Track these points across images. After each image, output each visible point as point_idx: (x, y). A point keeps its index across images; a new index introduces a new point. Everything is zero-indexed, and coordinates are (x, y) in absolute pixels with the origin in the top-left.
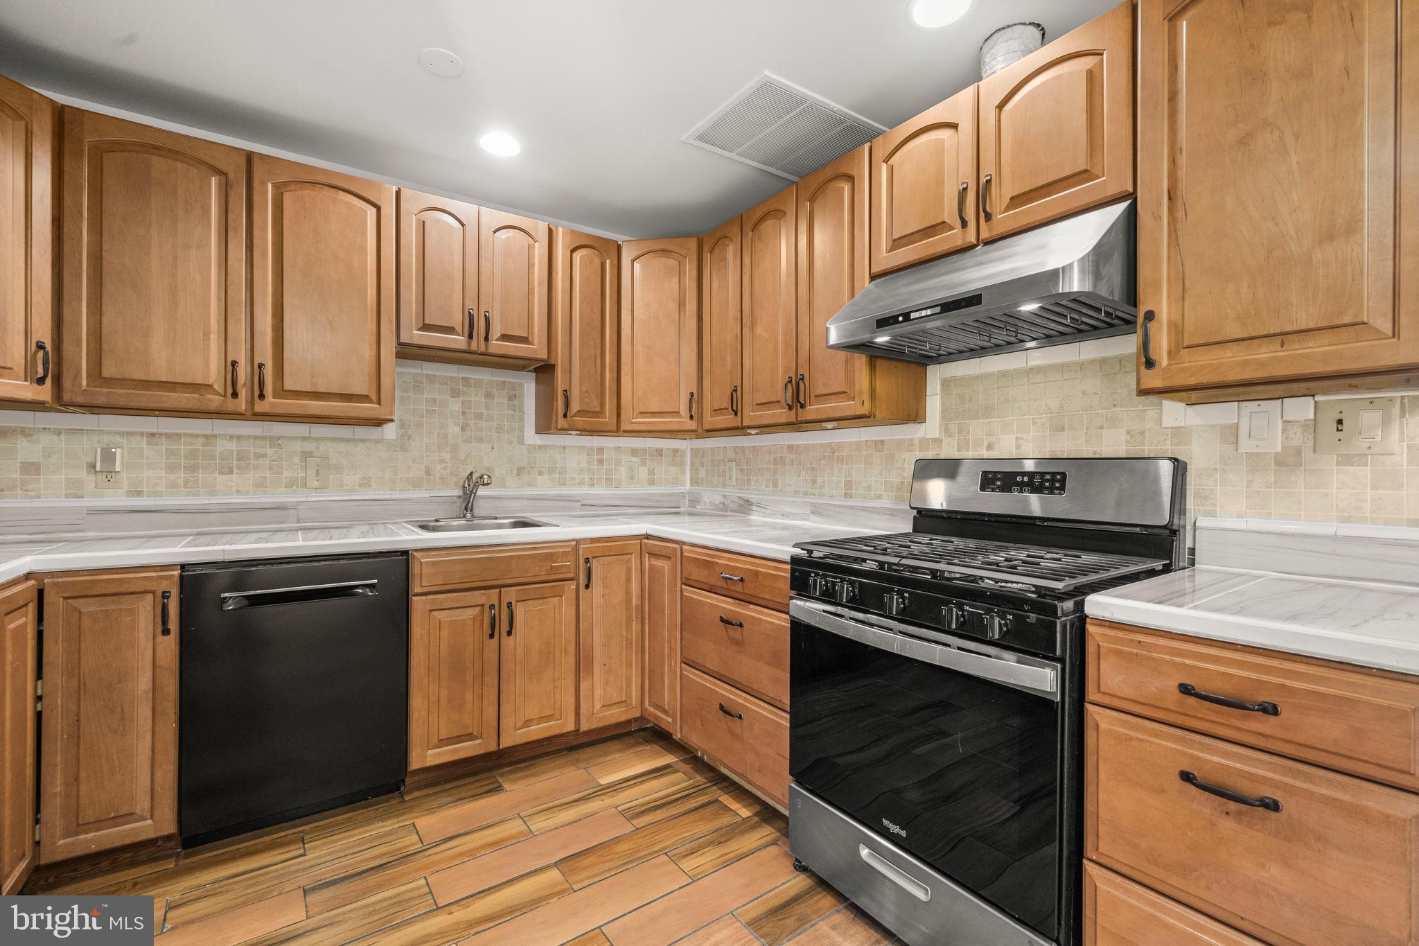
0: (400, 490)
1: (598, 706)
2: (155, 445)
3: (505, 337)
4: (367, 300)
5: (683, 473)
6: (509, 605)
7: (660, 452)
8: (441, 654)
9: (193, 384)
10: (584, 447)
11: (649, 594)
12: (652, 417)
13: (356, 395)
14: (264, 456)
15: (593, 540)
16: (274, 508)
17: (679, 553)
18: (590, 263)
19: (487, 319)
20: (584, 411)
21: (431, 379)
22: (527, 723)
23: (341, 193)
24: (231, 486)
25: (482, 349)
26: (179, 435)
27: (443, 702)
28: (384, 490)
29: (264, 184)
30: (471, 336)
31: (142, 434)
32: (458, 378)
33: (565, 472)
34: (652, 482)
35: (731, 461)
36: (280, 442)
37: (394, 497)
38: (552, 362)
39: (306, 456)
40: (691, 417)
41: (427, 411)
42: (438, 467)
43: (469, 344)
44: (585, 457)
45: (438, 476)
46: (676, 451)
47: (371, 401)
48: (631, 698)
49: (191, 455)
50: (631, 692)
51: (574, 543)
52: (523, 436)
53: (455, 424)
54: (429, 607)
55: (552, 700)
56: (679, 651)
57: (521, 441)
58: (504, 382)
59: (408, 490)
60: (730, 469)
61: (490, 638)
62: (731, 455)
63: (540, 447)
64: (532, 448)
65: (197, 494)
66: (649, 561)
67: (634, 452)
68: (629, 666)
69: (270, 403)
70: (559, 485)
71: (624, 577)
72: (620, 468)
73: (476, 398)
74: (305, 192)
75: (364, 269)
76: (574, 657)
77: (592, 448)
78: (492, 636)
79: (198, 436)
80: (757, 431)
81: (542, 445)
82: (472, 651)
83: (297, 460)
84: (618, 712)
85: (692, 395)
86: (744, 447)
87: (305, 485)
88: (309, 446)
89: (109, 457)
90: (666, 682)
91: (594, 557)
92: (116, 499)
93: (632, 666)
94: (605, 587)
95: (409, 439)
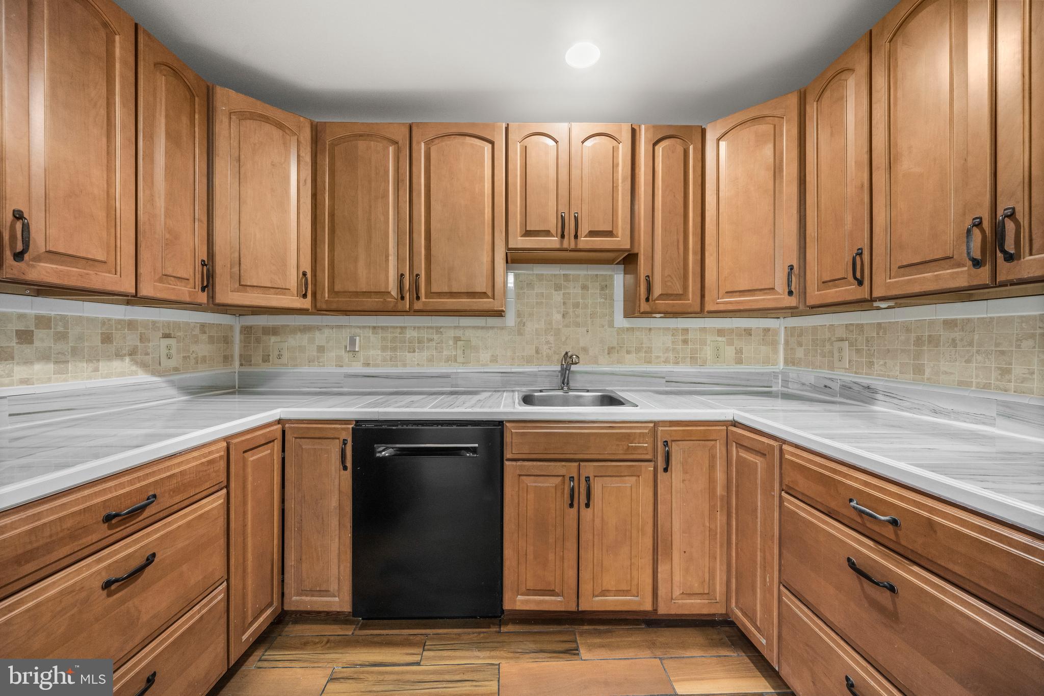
0: (517, 365)
1: (677, 592)
2: (376, 334)
3: (592, 234)
4: (484, 217)
5: (776, 351)
6: (588, 479)
7: (748, 332)
8: (528, 514)
9: (380, 292)
10: (668, 329)
11: (737, 487)
12: (740, 296)
13: (478, 293)
14: (432, 340)
15: (672, 423)
16: (437, 377)
17: (777, 453)
18: (673, 152)
19: (576, 219)
20: (667, 295)
21: (540, 277)
22: (604, 593)
23: (468, 138)
24: (414, 361)
25: (573, 246)
26: (387, 327)
27: (530, 557)
28: (506, 366)
29: (419, 143)
30: (563, 236)
31: (369, 327)
32: (560, 274)
33: (651, 351)
34: (739, 361)
35: (842, 340)
36: (441, 330)
37: (513, 370)
38: (636, 251)
39: (457, 339)
40: (790, 293)
41: (537, 303)
42: (545, 347)
43: (562, 243)
44: (670, 337)
45: (545, 353)
46: (767, 330)
47: (488, 297)
48: (714, 591)
49: (394, 340)
50: (714, 584)
51: (652, 425)
52: (613, 320)
53: (558, 312)
54: (518, 472)
55: (629, 576)
56: (776, 568)
57: (611, 324)
58: (597, 275)
59: (523, 365)
60: (840, 350)
61: (570, 508)
62: (841, 333)
63: (628, 329)
64: (621, 330)
65: (396, 366)
66: (738, 452)
67: (720, 332)
68: (713, 557)
69: (423, 302)
70: (645, 363)
71: (707, 465)
72: (705, 347)
73: (575, 290)
74: (444, 144)
75: (482, 194)
76: (651, 539)
77: (676, 329)
78: (571, 505)
79: (397, 327)
80: (891, 303)
81: (630, 328)
82: (554, 516)
83: (451, 343)
84: (700, 603)
85: (791, 268)
86: (862, 325)
87: (456, 361)
88: (459, 333)
89: (353, 342)
90: (759, 595)
91: (673, 441)
92: (358, 369)
93: (716, 558)
94: (685, 472)
95: (524, 326)
